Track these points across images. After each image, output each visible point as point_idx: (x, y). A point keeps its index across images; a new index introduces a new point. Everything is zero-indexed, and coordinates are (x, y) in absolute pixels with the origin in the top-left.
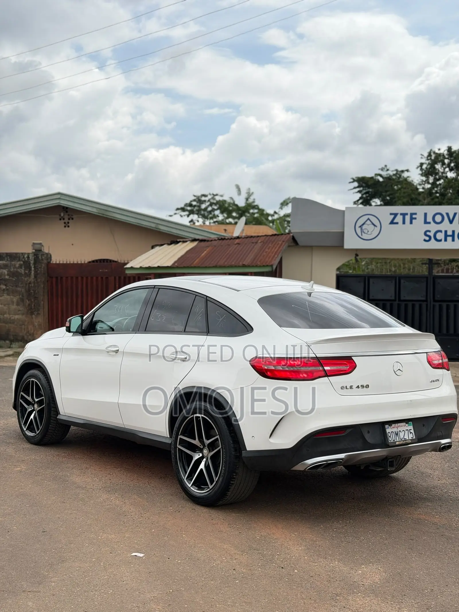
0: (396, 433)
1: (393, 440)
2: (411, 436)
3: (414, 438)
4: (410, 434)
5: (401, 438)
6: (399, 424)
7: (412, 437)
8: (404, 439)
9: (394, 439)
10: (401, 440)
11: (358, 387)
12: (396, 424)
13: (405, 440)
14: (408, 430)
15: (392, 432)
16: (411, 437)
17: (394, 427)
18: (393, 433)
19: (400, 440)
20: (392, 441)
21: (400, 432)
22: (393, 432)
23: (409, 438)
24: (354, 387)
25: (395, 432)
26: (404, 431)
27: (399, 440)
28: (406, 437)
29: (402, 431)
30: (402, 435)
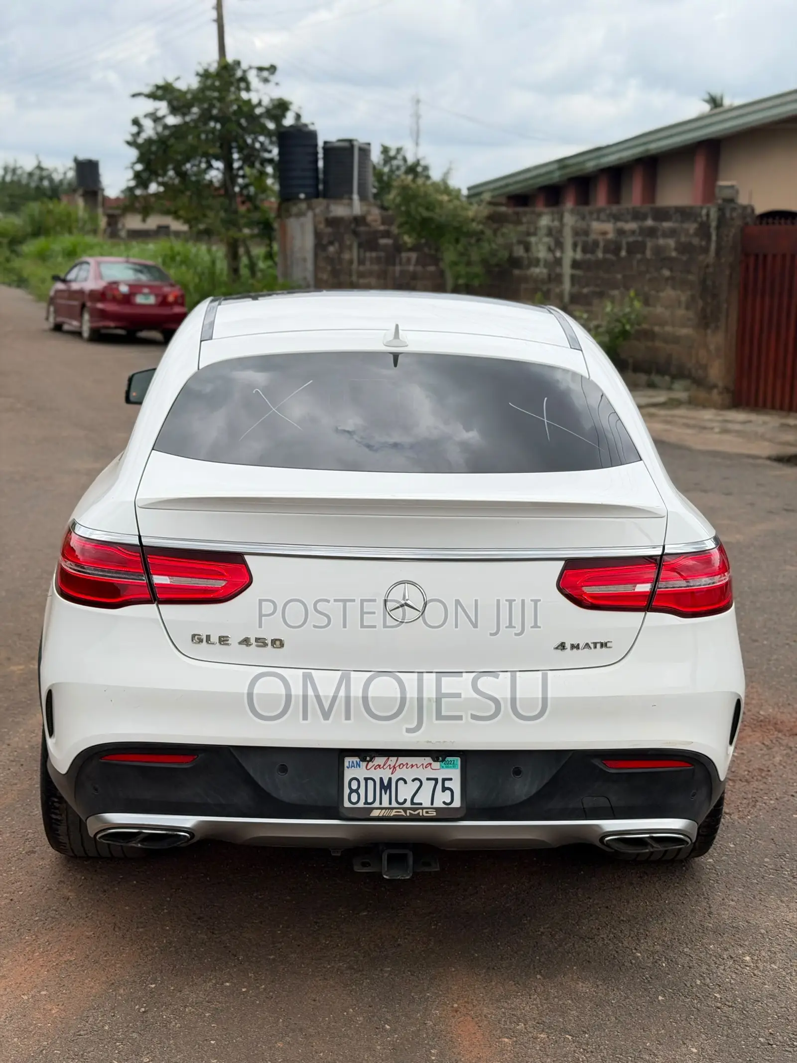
0: (386, 783)
1: (366, 803)
2: (441, 799)
3: (454, 805)
4: (443, 791)
5: (401, 800)
6: (402, 760)
7: (448, 801)
8: (412, 803)
9: (370, 800)
10: (397, 806)
11: (246, 642)
12: (391, 758)
13: (416, 806)
14: (436, 780)
15: (366, 779)
16: (444, 803)
17: (379, 766)
18: (370, 783)
19: (394, 804)
20: (361, 804)
21: (401, 783)
22: (372, 779)
23: (432, 803)
24: (234, 641)
25: (381, 779)
26: (417, 783)
27: (390, 803)
28: (424, 798)
29: (409, 780)
30: (405, 792)
